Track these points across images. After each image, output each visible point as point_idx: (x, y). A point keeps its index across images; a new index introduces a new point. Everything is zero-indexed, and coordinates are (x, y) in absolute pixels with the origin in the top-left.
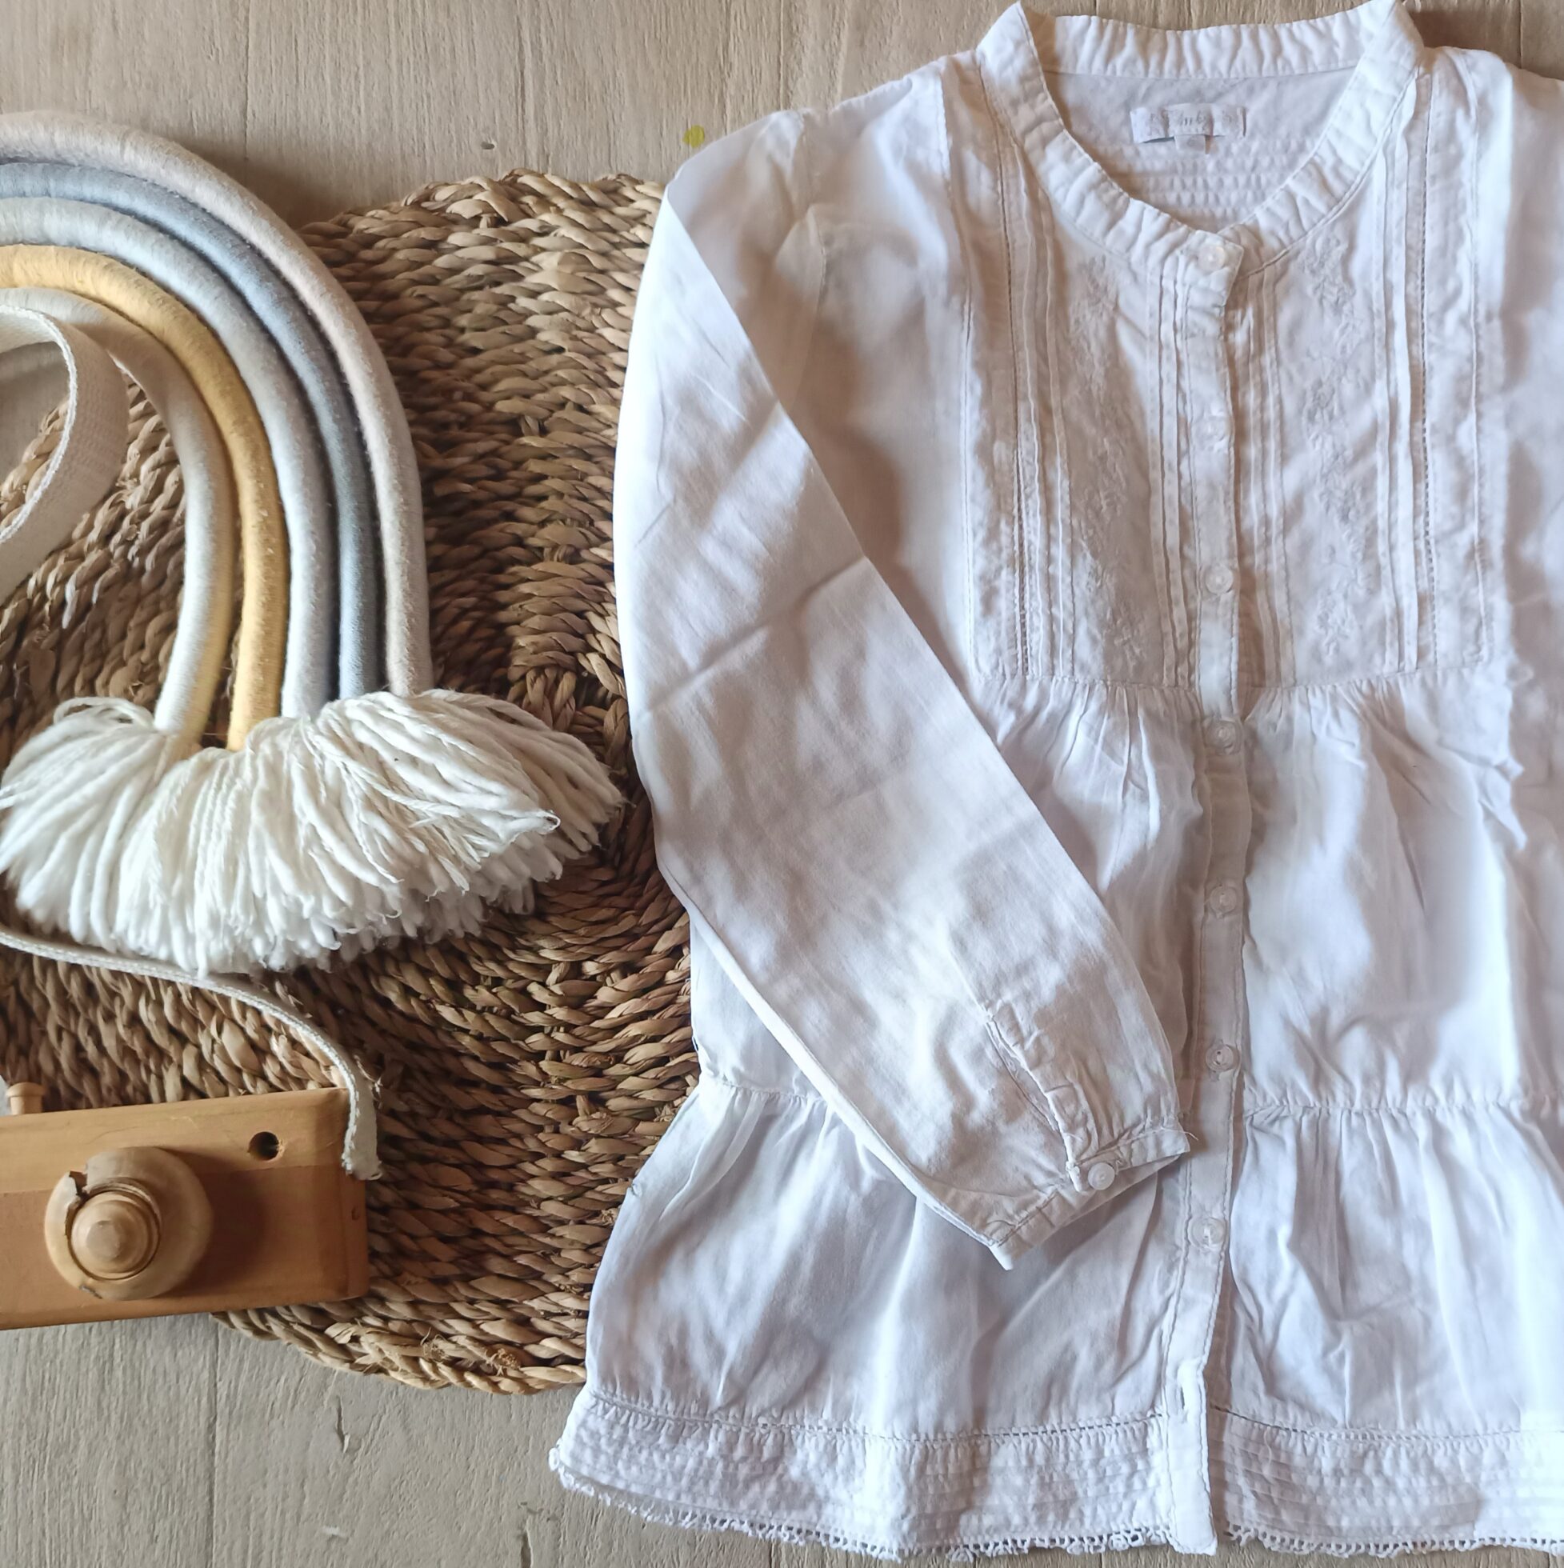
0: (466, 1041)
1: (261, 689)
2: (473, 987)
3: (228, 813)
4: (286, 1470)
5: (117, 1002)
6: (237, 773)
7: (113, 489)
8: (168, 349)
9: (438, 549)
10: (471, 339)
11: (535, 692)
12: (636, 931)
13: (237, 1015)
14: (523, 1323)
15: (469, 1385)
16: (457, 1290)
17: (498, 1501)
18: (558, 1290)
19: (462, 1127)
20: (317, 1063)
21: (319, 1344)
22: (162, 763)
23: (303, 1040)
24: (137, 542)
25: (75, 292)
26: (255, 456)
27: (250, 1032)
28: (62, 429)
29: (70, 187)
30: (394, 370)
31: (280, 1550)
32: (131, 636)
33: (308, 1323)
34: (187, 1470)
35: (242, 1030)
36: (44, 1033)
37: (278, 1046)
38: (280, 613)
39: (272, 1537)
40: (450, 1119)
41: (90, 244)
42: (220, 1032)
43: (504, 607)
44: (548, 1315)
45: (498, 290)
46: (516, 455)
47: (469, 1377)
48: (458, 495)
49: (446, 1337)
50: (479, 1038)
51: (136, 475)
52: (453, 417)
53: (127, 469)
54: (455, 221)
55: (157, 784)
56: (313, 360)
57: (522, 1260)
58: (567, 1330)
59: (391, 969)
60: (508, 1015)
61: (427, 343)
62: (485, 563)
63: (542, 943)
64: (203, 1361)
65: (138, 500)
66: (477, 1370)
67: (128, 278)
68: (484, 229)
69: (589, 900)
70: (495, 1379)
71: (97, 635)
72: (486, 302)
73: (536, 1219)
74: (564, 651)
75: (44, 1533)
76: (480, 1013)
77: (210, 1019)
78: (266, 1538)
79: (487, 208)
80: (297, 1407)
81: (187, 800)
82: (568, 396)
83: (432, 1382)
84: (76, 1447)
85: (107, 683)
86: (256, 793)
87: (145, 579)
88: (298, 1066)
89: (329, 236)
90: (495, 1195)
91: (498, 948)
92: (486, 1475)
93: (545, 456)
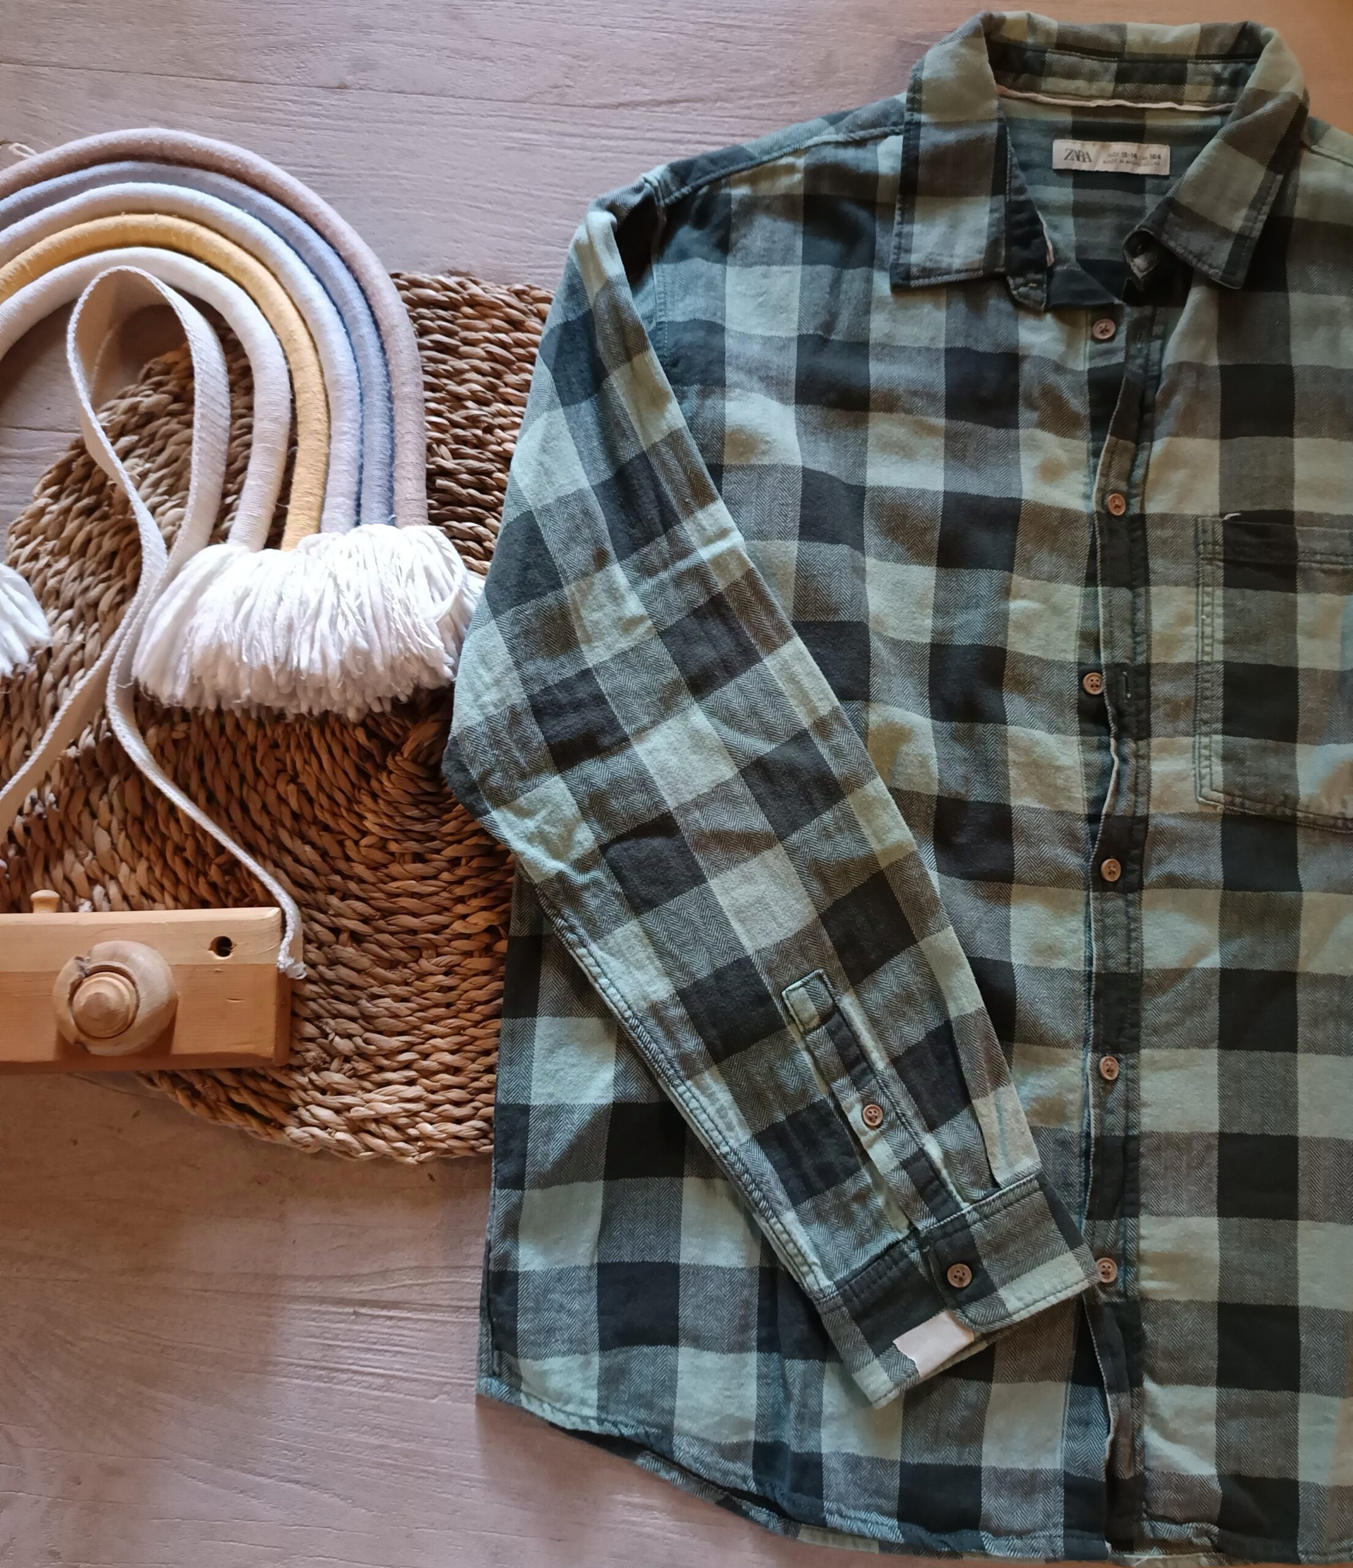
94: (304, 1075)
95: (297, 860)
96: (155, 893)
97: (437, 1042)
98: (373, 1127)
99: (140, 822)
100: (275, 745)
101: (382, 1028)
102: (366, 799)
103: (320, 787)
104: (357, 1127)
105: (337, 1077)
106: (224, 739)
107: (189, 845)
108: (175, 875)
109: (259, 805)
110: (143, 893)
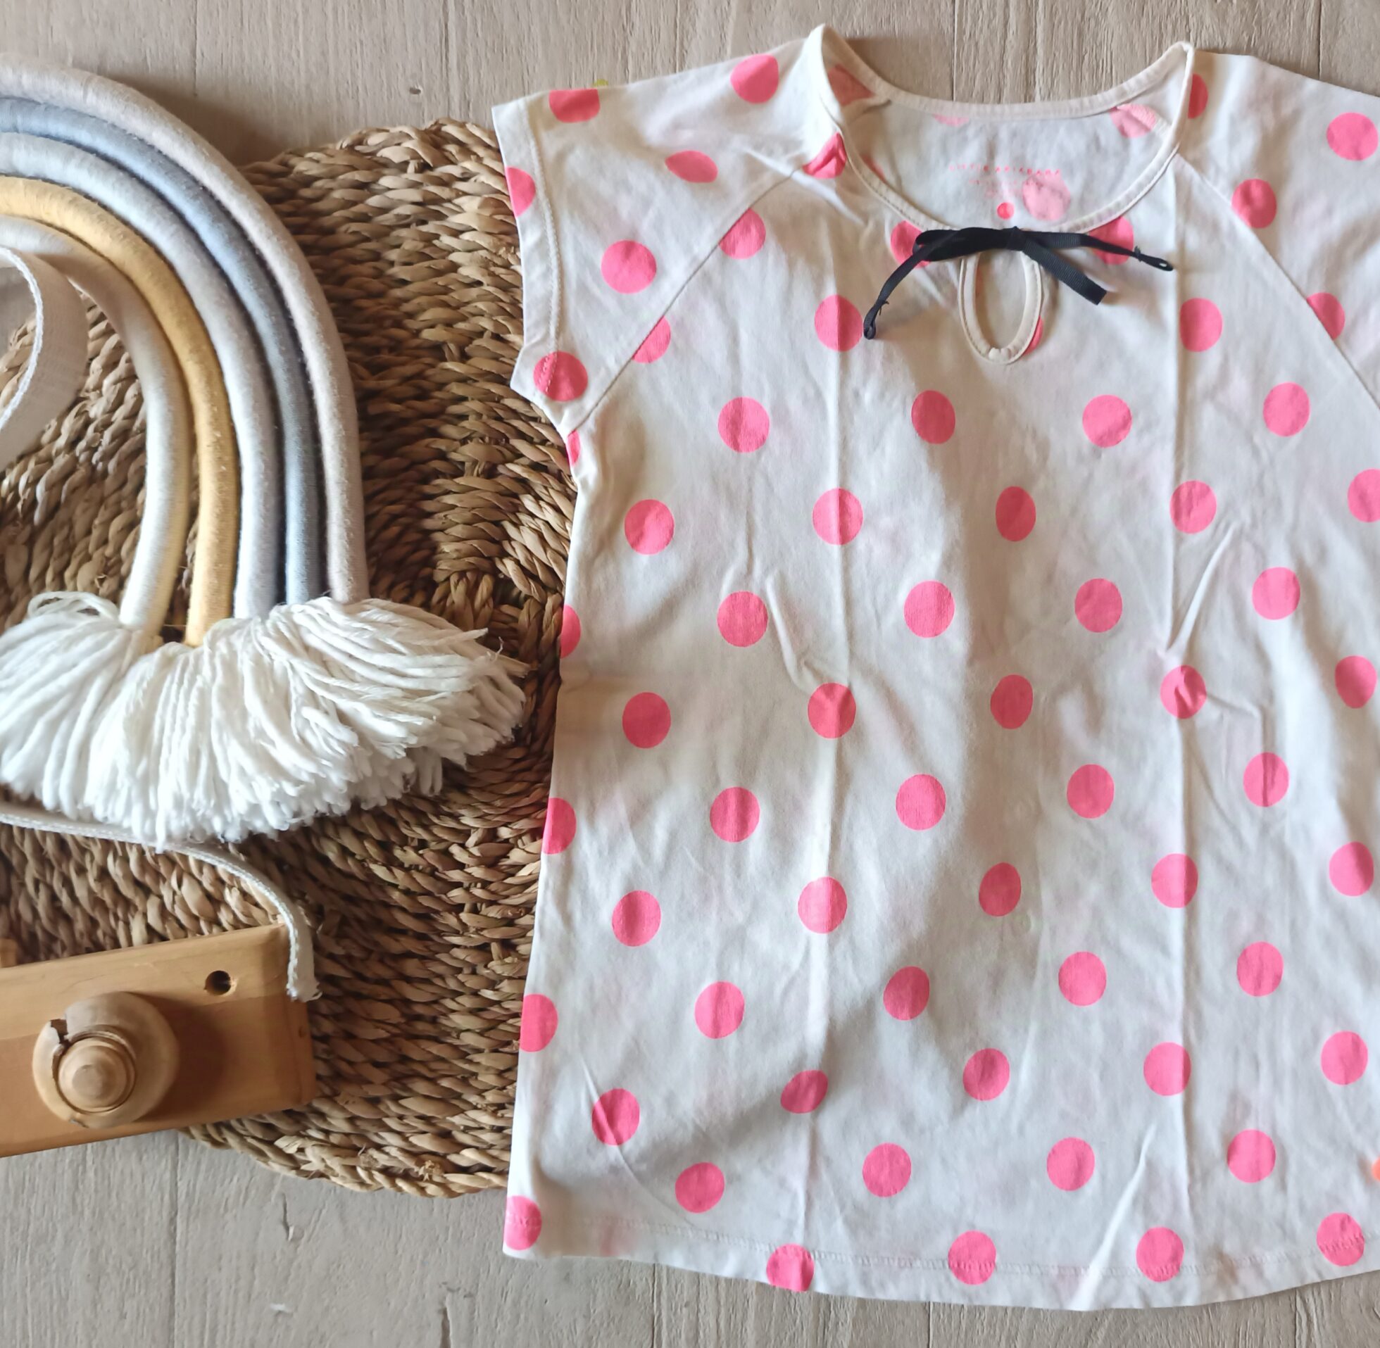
0: (396, 896)
1: (215, 592)
2: (401, 847)
3: (192, 709)
4: (239, 1257)
5: (88, 858)
6: (197, 670)
7: (78, 400)
8: (129, 279)
9: (371, 460)
10: (399, 272)
11: (457, 595)
13: (194, 870)
14: (445, 1135)
15: (400, 1190)
16: (388, 1108)
17: (422, 1282)
18: (475, 1108)
19: (390, 967)
20: (266, 912)
21: (270, 1154)
22: (128, 656)
23: (254, 893)
24: (100, 449)
25: (41, 222)
26: (209, 382)
27: (206, 884)
28: (31, 344)
29: (36, 123)
30: (330, 298)
31: (233, 1323)
32: (96, 533)
33: (260, 1136)
34: (152, 1257)
35: (200, 883)
36: (23, 885)
37: (232, 898)
38: (232, 523)
39: (226, 1313)
40: (381, 961)
41: (56, 178)
42: (180, 884)
43: (430, 515)
44: (466, 1130)
45: (424, 228)
46: (439, 378)
47: (400, 1183)
48: (386, 414)
49: (379, 1148)
50: (407, 892)
51: (98, 387)
52: (385, 342)
53: (91, 381)
54: (386, 164)
55: (124, 675)
56: (261, 296)
57: (445, 1083)
58: (484, 1142)
59: (330, 832)
60: (432, 873)
61: (361, 275)
62: (412, 474)
63: (462, 812)
64: (165, 1163)
65: (101, 410)
66: (407, 1176)
67: (91, 212)
68: (411, 174)
69: (503, 776)
70: (423, 1184)
71: (66, 531)
72: (414, 240)
73: (456, 1047)
74: (482, 556)
75: (26, 1311)
76: (407, 870)
77: (170, 873)
78: (221, 1315)
79: (415, 155)
80: (248, 1203)
81: (153, 691)
82: (487, 327)
83: (367, 1186)
84: (54, 1237)
85: (75, 575)
86: (215, 690)
87: (108, 481)
88: (248, 915)
89: (273, 175)
90: (421, 1027)
91: (424, 814)
92: (412, 1259)
93: (463, 380)
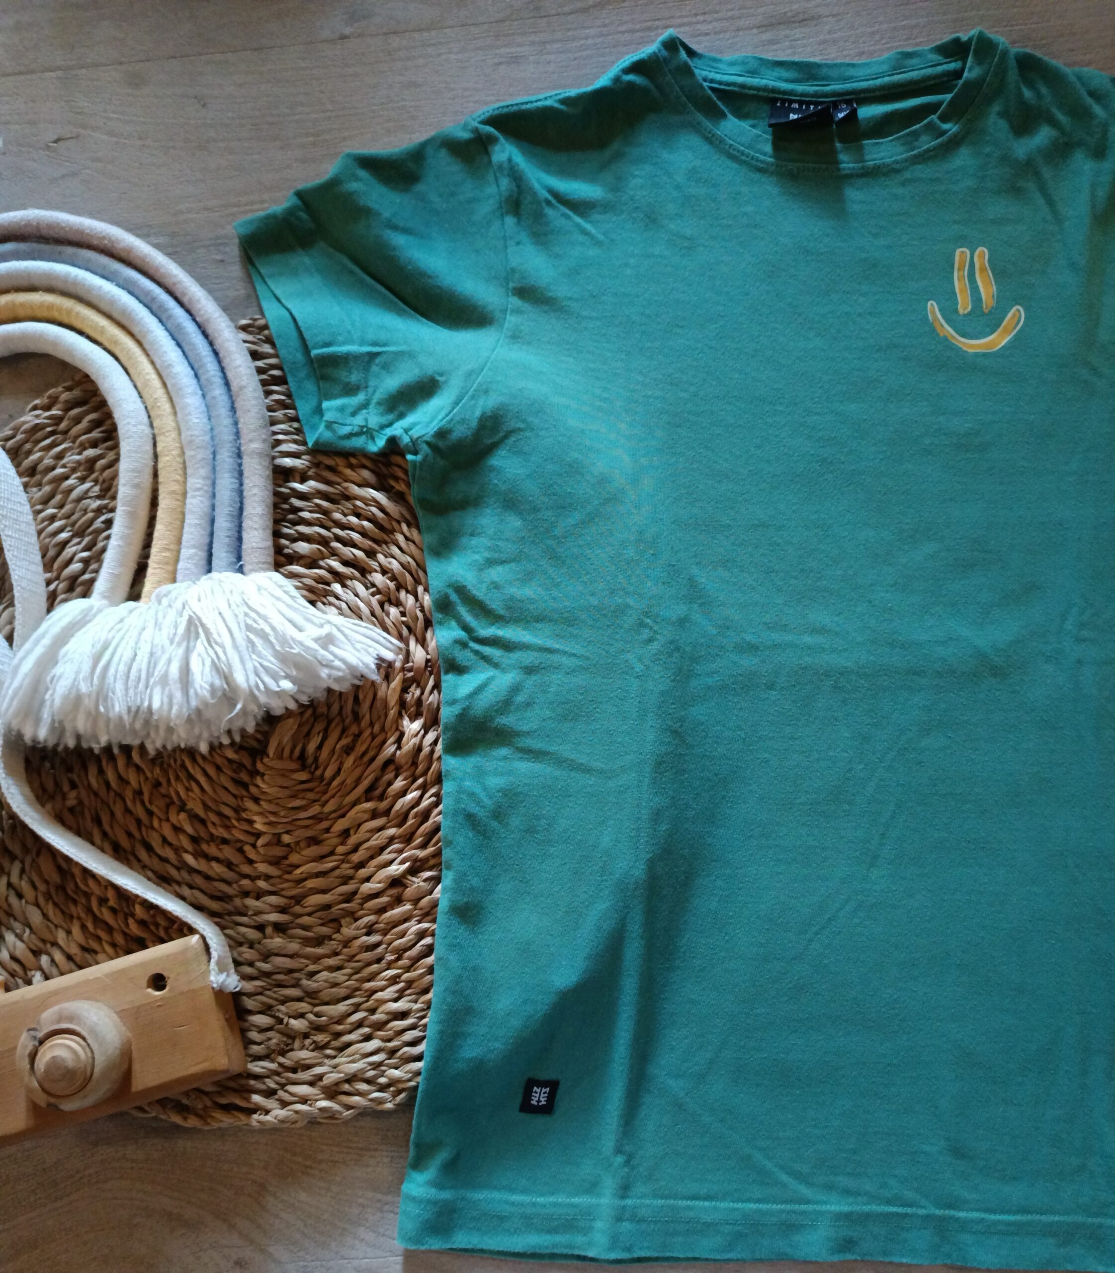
12: (320, 816)
94: (273, 1061)
95: (208, 878)
96: (94, 945)
97: (379, 995)
98: (346, 1087)
99: (61, 888)
100: (158, 784)
101: (327, 999)
102: (249, 804)
103: (206, 807)
104: (332, 1092)
105: (304, 1055)
106: (112, 794)
107: (111, 894)
108: (106, 924)
109: (160, 840)
110: (84, 949)
